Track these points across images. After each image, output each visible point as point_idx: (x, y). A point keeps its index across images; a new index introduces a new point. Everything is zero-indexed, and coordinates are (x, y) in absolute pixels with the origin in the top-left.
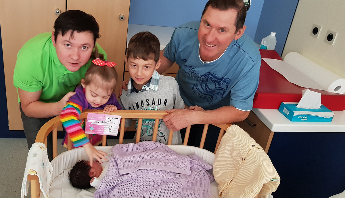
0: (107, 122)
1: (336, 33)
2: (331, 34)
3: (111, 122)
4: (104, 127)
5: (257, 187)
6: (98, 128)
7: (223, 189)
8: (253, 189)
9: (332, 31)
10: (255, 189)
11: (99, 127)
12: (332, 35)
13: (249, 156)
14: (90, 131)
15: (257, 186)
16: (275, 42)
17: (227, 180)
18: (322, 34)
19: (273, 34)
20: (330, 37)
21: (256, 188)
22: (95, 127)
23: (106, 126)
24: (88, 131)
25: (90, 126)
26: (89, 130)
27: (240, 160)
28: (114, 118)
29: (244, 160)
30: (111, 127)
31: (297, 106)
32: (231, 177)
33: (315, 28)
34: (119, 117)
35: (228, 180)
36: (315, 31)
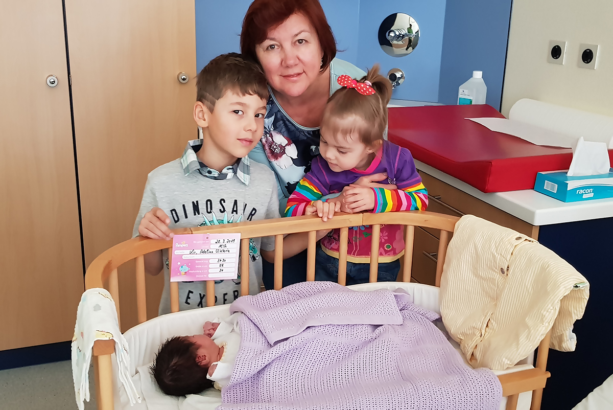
0: (214, 252)
1: (597, 46)
2: (588, 49)
3: (223, 249)
4: (209, 261)
5: (552, 308)
6: (196, 267)
7: (473, 345)
8: (544, 314)
9: (588, 44)
10: (548, 313)
11: (198, 264)
12: (591, 51)
13: (515, 259)
14: (181, 274)
15: (550, 305)
16: (484, 89)
17: (479, 325)
18: (571, 54)
19: (478, 75)
20: (587, 56)
21: (550, 310)
22: (192, 264)
23: (213, 258)
24: (176, 275)
25: (179, 263)
26: (178, 273)
27: (497, 276)
28: (226, 241)
29: (507, 270)
30: (222, 260)
31: (568, 174)
32: (486, 316)
33: (555, 47)
34: (238, 237)
35: (480, 323)
36: (556, 52)
